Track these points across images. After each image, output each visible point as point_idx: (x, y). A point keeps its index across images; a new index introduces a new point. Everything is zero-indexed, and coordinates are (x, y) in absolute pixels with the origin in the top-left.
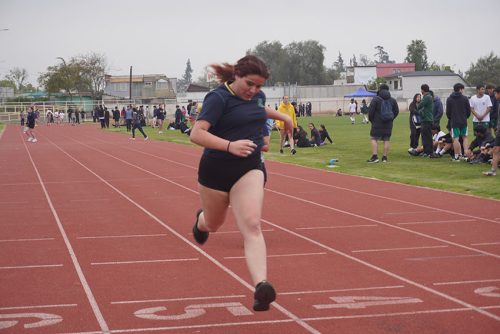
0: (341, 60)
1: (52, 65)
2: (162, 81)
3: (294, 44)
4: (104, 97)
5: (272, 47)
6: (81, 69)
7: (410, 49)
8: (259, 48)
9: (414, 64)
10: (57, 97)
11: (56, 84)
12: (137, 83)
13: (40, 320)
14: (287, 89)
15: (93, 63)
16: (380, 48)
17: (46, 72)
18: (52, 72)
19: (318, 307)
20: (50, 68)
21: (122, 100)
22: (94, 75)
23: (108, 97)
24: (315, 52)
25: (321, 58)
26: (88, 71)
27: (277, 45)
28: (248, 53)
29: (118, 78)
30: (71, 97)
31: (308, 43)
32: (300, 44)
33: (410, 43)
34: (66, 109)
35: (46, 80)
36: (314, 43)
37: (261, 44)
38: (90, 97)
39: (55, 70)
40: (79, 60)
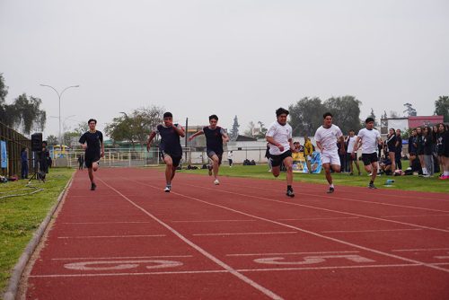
1: (117, 117)
3: (333, 99)
5: (313, 102)
6: (142, 120)
7: (437, 104)
8: (301, 104)
9: (442, 117)
10: (121, 145)
11: (120, 134)
12: (192, 133)
13: (160, 264)
15: (153, 115)
16: (408, 105)
18: (118, 123)
19: (440, 257)
20: (115, 119)
24: (351, 106)
25: (358, 112)
26: (149, 122)
27: (317, 101)
30: (134, 145)
31: (345, 98)
32: (338, 99)
33: (438, 99)
34: (129, 155)
35: (112, 129)
36: (351, 98)
37: (302, 100)
39: (120, 121)
40: (141, 112)
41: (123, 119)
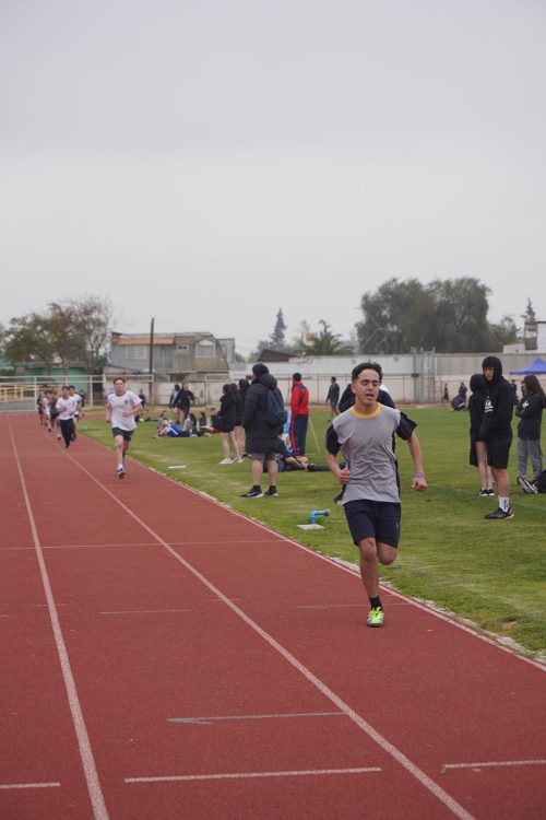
0: (530, 312)
1: (18, 316)
2: (206, 343)
3: (438, 284)
4: (107, 370)
5: (407, 288)
8: (385, 290)
10: (26, 368)
11: (24, 348)
12: (163, 346)
14: (419, 359)
15: (87, 312)
17: (8, 327)
18: (19, 327)
20: (14, 321)
21: (137, 376)
22: (89, 332)
23: (111, 370)
24: (472, 297)
25: (484, 307)
26: (81, 326)
27: (414, 286)
28: (365, 298)
29: (132, 337)
30: (49, 368)
31: (461, 282)
32: (448, 284)
34: (36, 389)
35: (8, 340)
36: (472, 282)
37: (388, 284)
38: (81, 370)
39: (24, 324)
40: (64, 306)
41: (29, 320)
